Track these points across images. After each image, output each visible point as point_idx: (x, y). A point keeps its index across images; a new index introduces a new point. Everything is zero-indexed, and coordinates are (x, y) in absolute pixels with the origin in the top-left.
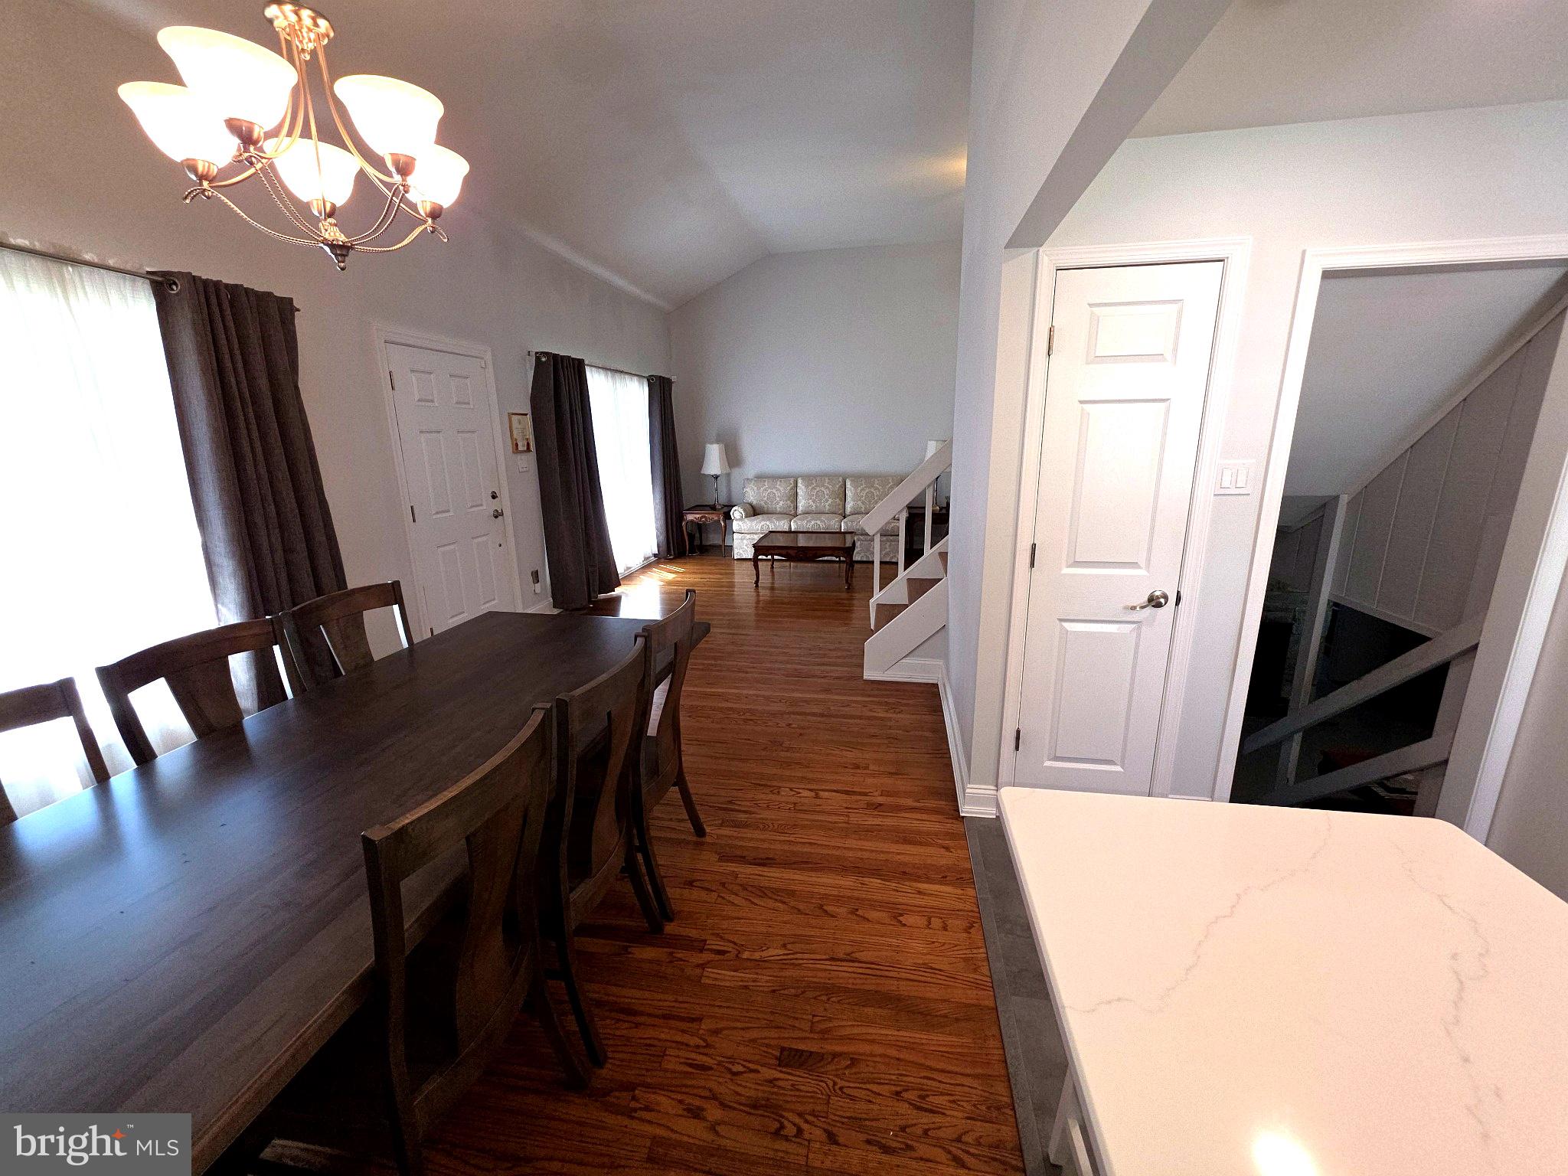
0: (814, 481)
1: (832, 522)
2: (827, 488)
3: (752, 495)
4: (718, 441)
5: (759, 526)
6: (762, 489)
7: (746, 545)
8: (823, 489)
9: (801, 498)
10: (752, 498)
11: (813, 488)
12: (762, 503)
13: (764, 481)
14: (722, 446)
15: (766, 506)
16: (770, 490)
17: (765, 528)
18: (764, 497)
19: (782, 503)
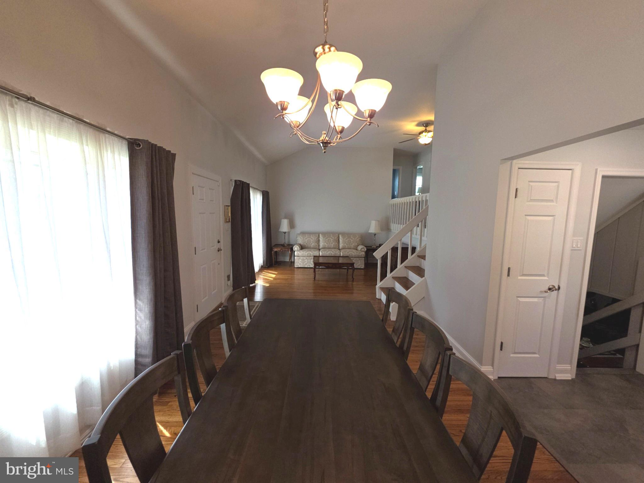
0: (326, 235)
1: (337, 252)
2: (332, 238)
3: (300, 240)
4: (285, 218)
5: (306, 254)
6: (305, 238)
7: (301, 262)
8: (330, 238)
9: (321, 242)
10: (301, 242)
11: (327, 238)
12: (305, 244)
13: (306, 235)
14: (288, 220)
15: (307, 245)
16: (308, 239)
17: (309, 254)
18: (306, 241)
19: (313, 244)
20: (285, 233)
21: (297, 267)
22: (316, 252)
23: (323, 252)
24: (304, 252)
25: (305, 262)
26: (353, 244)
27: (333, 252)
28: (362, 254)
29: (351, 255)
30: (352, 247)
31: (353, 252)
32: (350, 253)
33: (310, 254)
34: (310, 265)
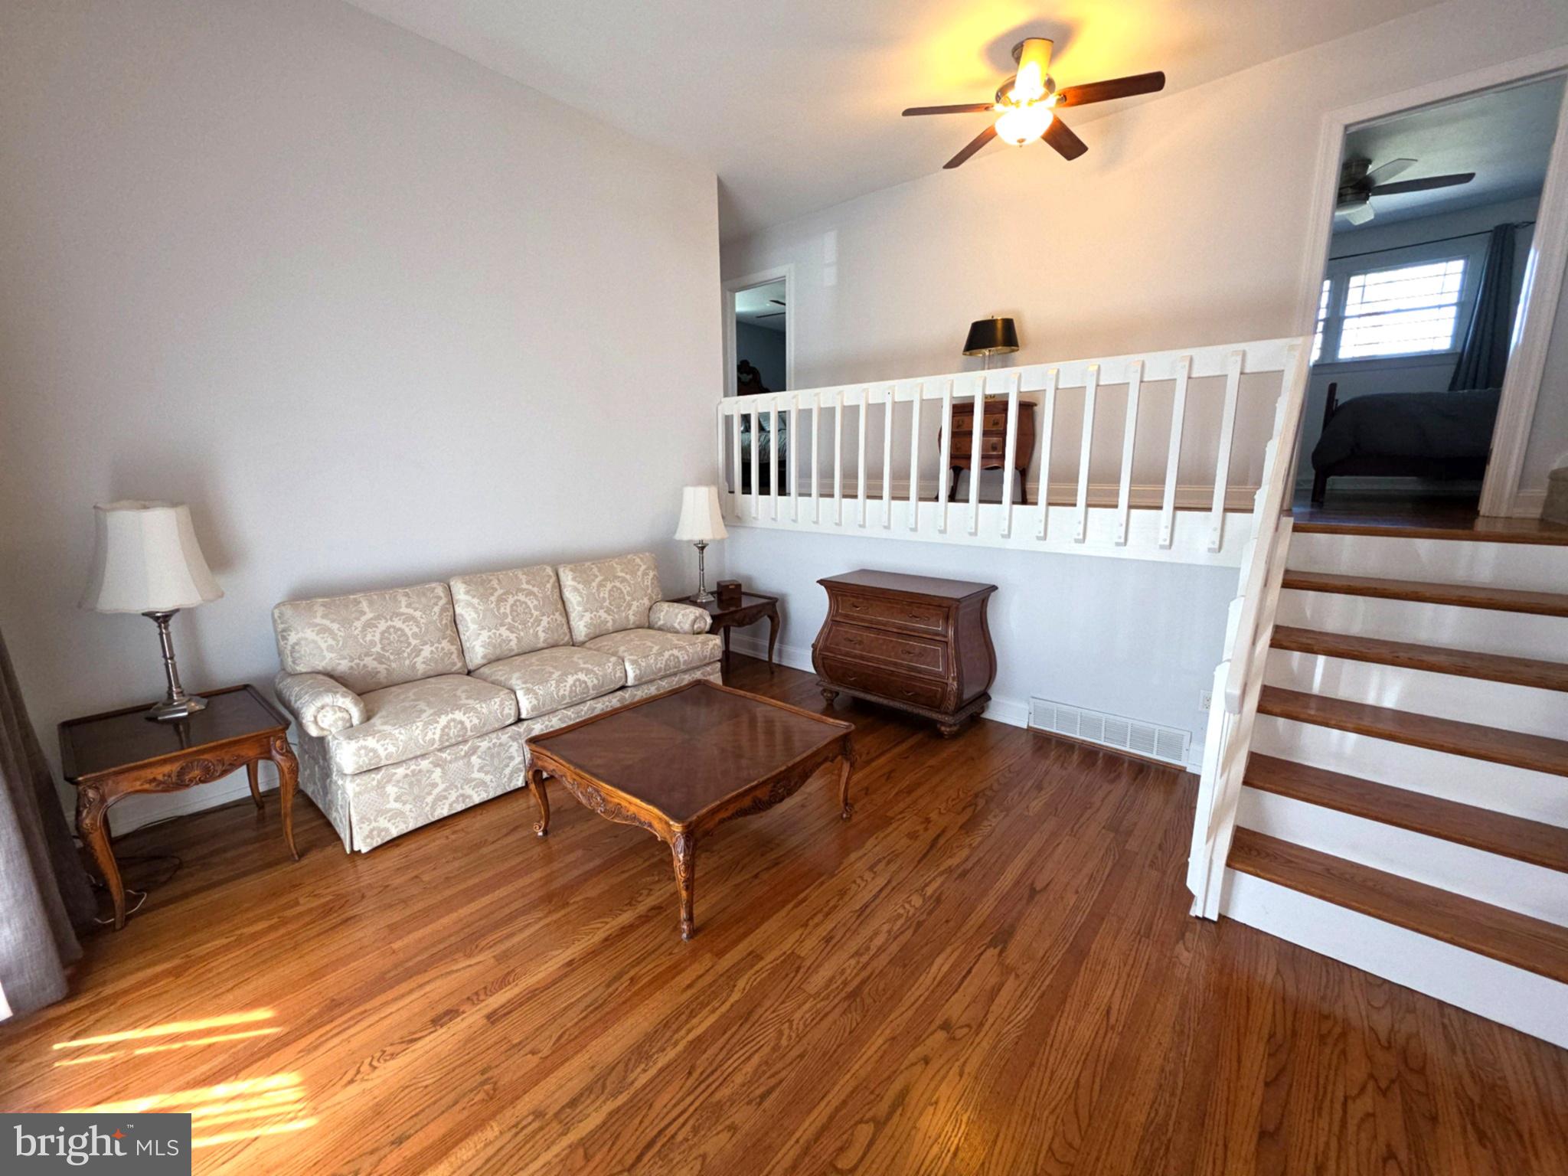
1: (609, 667)
3: (326, 647)
5: (435, 733)
6: (358, 624)
7: (397, 799)
8: (521, 597)
9: (473, 627)
10: (329, 655)
11: (501, 600)
12: (370, 662)
13: (357, 602)
14: (183, 511)
15: (382, 668)
16: (382, 625)
17: (453, 732)
18: (373, 643)
19: (427, 651)
20: (163, 619)
21: (377, 841)
22: (497, 700)
23: (540, 691)
24: (417, 729)
25: (435, 785)
26: (635, 604)
27: (588, 672)
28: (713, 648)
29: (672, 664)
30: (632, 618)
31: (680, 648)
32: (667, 654)
33: (464, 728)
34: (468, 791)
